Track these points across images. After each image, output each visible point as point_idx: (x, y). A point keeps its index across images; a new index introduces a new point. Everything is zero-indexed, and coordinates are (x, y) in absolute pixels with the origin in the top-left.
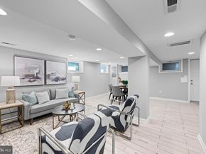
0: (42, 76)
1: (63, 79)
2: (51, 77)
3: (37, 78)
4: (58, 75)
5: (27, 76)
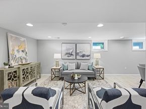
0: (74, 53)
1: (88, 56)
2: (79, 54)
3: (72, 55)
4: (84, 53)
5: (67, 54)
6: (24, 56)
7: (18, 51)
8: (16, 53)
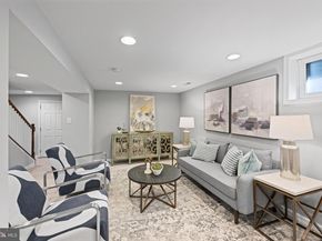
0: (226, 116)
2: (239, 118)
3: (222, 120)
5: (212, 117)
6: (149, 120)
7: (140, 115)
8: (137, 117)
